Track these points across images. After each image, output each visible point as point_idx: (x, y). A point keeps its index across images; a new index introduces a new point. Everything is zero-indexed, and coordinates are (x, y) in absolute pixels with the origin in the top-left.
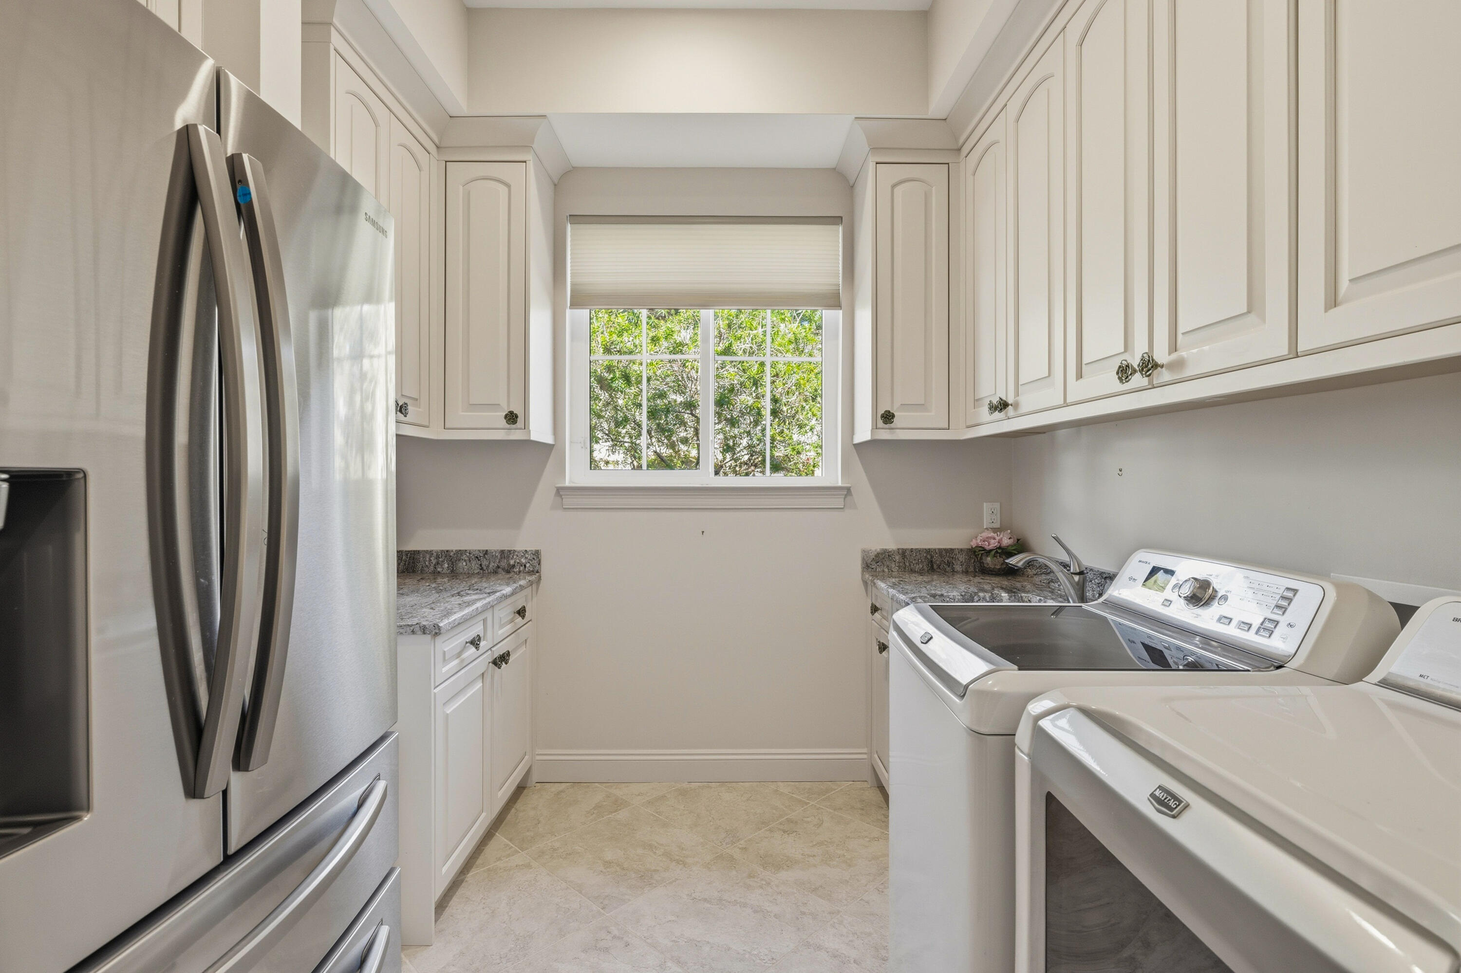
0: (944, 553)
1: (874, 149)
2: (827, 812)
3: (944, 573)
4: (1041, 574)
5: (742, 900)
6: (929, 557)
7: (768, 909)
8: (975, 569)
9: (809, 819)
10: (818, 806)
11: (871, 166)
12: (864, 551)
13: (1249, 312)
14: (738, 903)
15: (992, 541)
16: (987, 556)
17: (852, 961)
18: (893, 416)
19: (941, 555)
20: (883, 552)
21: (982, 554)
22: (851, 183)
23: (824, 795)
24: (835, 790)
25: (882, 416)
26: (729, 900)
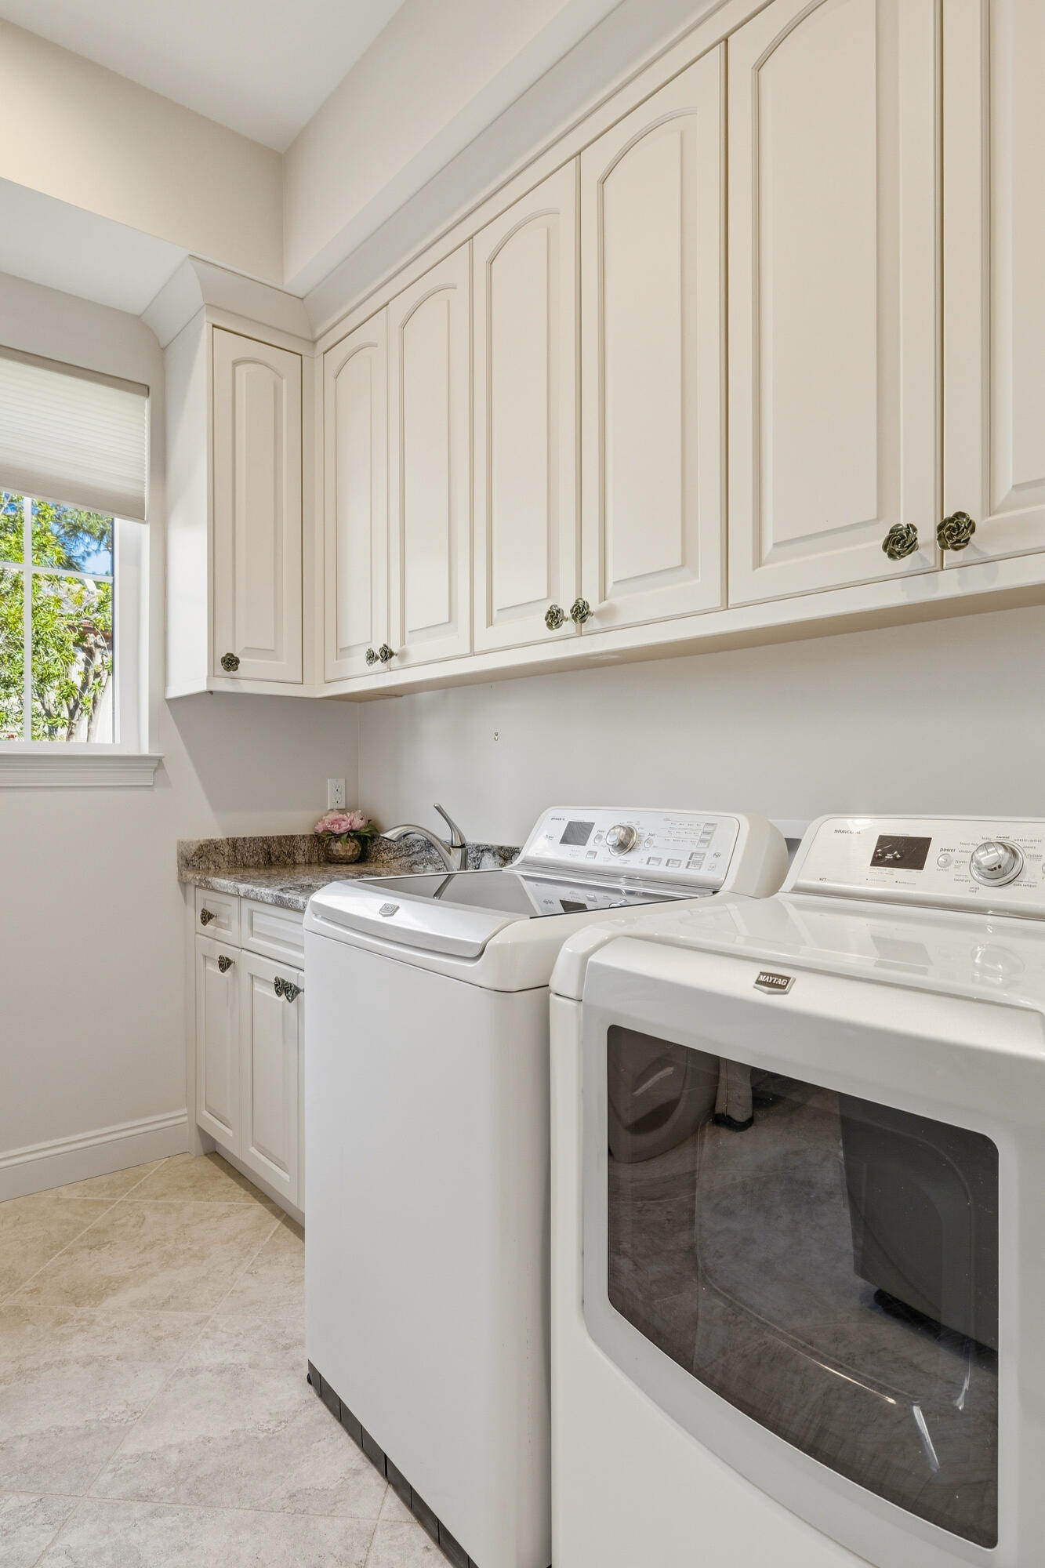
0: (283, 841)
1: (211, 307)
2: (146, 1204)
3: (285, 865)
4: (401, 857)
5: (58, 1358)
6: (265, 847)
7: (103, 1354)
8: (319, 858)
9: (123, 1221)
10: (130, 1201)
11: (206, 329)
12: (181, 844)
13: (683, 566)
14: (52, 1365)
15: (344, 823)
16: (336, 842)
17: (247, 1368)
18: (237, 661)
19: (280, 844)
20: (208, 843)
21: (330, 839)
22: (163, 344)
23: (134, 1185)
24: (145, 1175)
25: (223, 660)
26: (36, 1366)
